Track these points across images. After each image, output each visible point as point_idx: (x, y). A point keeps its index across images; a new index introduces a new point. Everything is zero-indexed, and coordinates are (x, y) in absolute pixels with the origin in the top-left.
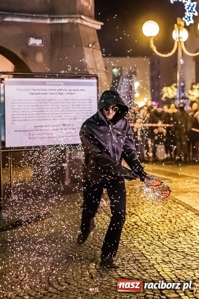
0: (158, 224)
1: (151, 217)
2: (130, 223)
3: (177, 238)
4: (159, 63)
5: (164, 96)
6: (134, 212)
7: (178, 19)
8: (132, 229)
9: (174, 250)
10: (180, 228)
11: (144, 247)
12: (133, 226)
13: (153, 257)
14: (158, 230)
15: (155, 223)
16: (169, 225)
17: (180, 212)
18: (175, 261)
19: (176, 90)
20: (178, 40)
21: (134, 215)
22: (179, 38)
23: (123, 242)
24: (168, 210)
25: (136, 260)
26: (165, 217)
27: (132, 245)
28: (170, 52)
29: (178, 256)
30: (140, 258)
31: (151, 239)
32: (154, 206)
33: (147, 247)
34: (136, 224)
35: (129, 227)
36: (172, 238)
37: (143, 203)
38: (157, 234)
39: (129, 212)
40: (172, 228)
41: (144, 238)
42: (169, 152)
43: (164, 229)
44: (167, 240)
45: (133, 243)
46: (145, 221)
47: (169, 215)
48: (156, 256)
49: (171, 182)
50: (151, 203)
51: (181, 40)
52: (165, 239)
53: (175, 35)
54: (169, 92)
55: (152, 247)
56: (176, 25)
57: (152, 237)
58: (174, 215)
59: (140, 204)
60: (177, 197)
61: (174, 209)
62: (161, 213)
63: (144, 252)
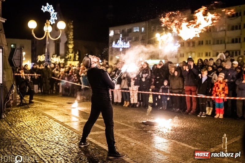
0: (34, 126)
1: (31, 123)
2: (19, 126)
3: (44, 133)
4: (36, 43)
5: (38, 60)
6: (22, 120)
7: (47, 21)
8: (21, 129)
9: (43, 140)
10: (46, 128)
11: (27, 139)
12: (21, 128)
13: (31, 144)
14: (35, 130)
15: (33, 126)
16: (40, 127)
17: (46, 120)
18: (43, 145)
19: (44, 57)
20: (46, 31)
21: (22, 122)
22: (47, 30)
23: (15, 136)
24: (40, 119)
25: (23, 145)
26: (38, 122)
27: (20, 138)
28: (42, 37)
29: (45, 142)
30: (24, 145)
31: (31, 134)
32: (32, 117)
33: (28, 139)
34: (22, 127)
35: (18, 129)
36: (41, 133)
37: (26, 115)
38: (34, 132)
39: (19, 121)
40: (42, 128)
41: (27, 134)
42: (40, 89)
43: (37, 129)
44: (39, 134)
45: (21, 137)
46: (27, 125)
47: (40, 121)
48: (33, 143)
49: (41, 104)
50: (31, 116)
51: (48, 31)
52: (38, 134)
53: (45, 29)
54: (41, 58)
55: (31, 138)
56: (45, 24)
57: (31, 133)
58: (43, 121)
59: (25, 116)
60: (44, 112)
61: (43, 119)
62: (36, 120)
63: (26, 141)
